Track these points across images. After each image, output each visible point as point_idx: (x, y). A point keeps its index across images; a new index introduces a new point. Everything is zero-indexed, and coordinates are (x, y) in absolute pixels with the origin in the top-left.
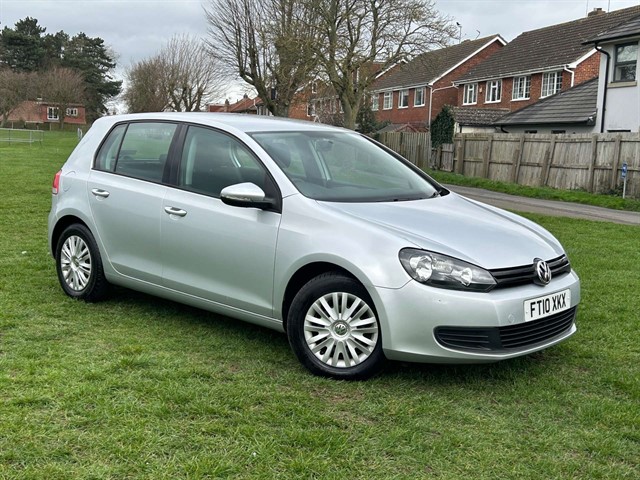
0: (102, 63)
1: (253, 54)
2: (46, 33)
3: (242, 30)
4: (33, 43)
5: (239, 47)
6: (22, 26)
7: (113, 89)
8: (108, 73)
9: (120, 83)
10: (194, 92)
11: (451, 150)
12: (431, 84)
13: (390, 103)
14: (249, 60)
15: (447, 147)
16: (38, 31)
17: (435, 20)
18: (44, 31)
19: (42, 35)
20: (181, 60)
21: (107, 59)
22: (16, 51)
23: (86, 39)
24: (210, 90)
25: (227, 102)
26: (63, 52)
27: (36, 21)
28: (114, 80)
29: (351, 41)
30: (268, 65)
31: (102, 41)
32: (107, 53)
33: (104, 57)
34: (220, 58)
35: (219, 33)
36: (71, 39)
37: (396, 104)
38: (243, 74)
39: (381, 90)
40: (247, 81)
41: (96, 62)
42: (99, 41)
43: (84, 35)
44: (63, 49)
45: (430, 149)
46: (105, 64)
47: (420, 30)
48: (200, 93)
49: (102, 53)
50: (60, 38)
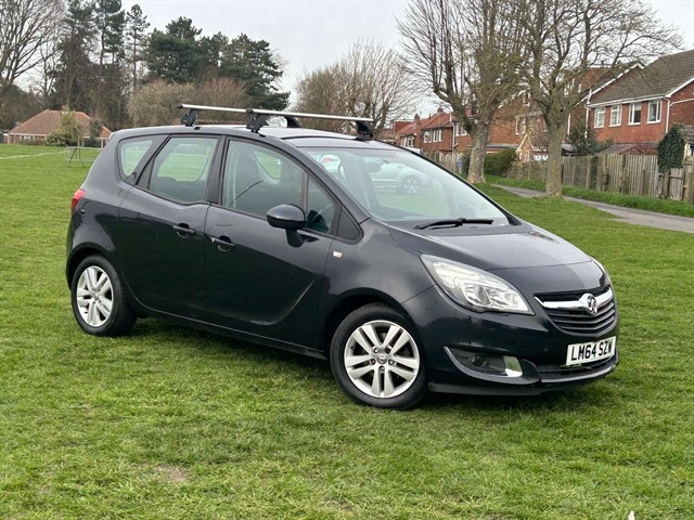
0: (266, 71)
1: (449, 67)
2: (202, 35)
3: (438, 41)
4: (187, 48)
5: (434, 61)
6: (173, 27)
7: (278, 102)
8: (272, 83)
9: (286, 96)
10: (379, 107)
11: (681, 175)
12: (669, 96)
13: (619, 118)
14: (444, 74)
15: (676, 172)
16: (193, 33)
17: (657, 30)
18: (199, 33)
19: (197, 38)
20: (364, 70)
21: (273, 65)
22: (167, 57)
23: (248, 41)
24: (397, 104)
25: (417, 117)
26: (221, 59)
27: (190, 21)
28: (280, 92)
29: (559, 53)
30: (466, 80)
31: (267, 45)
32: (273, 59)
33: (268, 63)
34: (412, 72)
35: (411, 44)
36: (230, 43)
37: (625, 120)
38: (437, 89)
39: (606, 103)
40: (442, 97)
41: (259, 70)
42: (264, 44)
43: (245, 37)
44: (221, 54)
45: (657, 174)
46: (270, 72)
47: (639, 41)
48: (385, 109)
49: (266, 59)
50: (217, 42)
